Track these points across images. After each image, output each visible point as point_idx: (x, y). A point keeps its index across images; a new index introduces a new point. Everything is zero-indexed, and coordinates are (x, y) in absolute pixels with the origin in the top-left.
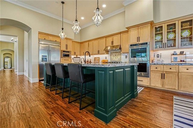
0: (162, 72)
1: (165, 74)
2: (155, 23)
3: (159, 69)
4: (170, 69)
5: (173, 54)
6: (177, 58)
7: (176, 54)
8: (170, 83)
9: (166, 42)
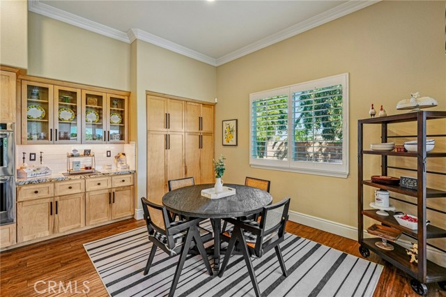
0: (52, 200)
1: (59, 203)
2: (28, 74)
3: (43, 194)
4: (70, 188)
5: (73, 156)
6: (79, 163)
7: (78, 156)
8: (69, 217)
9: (57, 127)
